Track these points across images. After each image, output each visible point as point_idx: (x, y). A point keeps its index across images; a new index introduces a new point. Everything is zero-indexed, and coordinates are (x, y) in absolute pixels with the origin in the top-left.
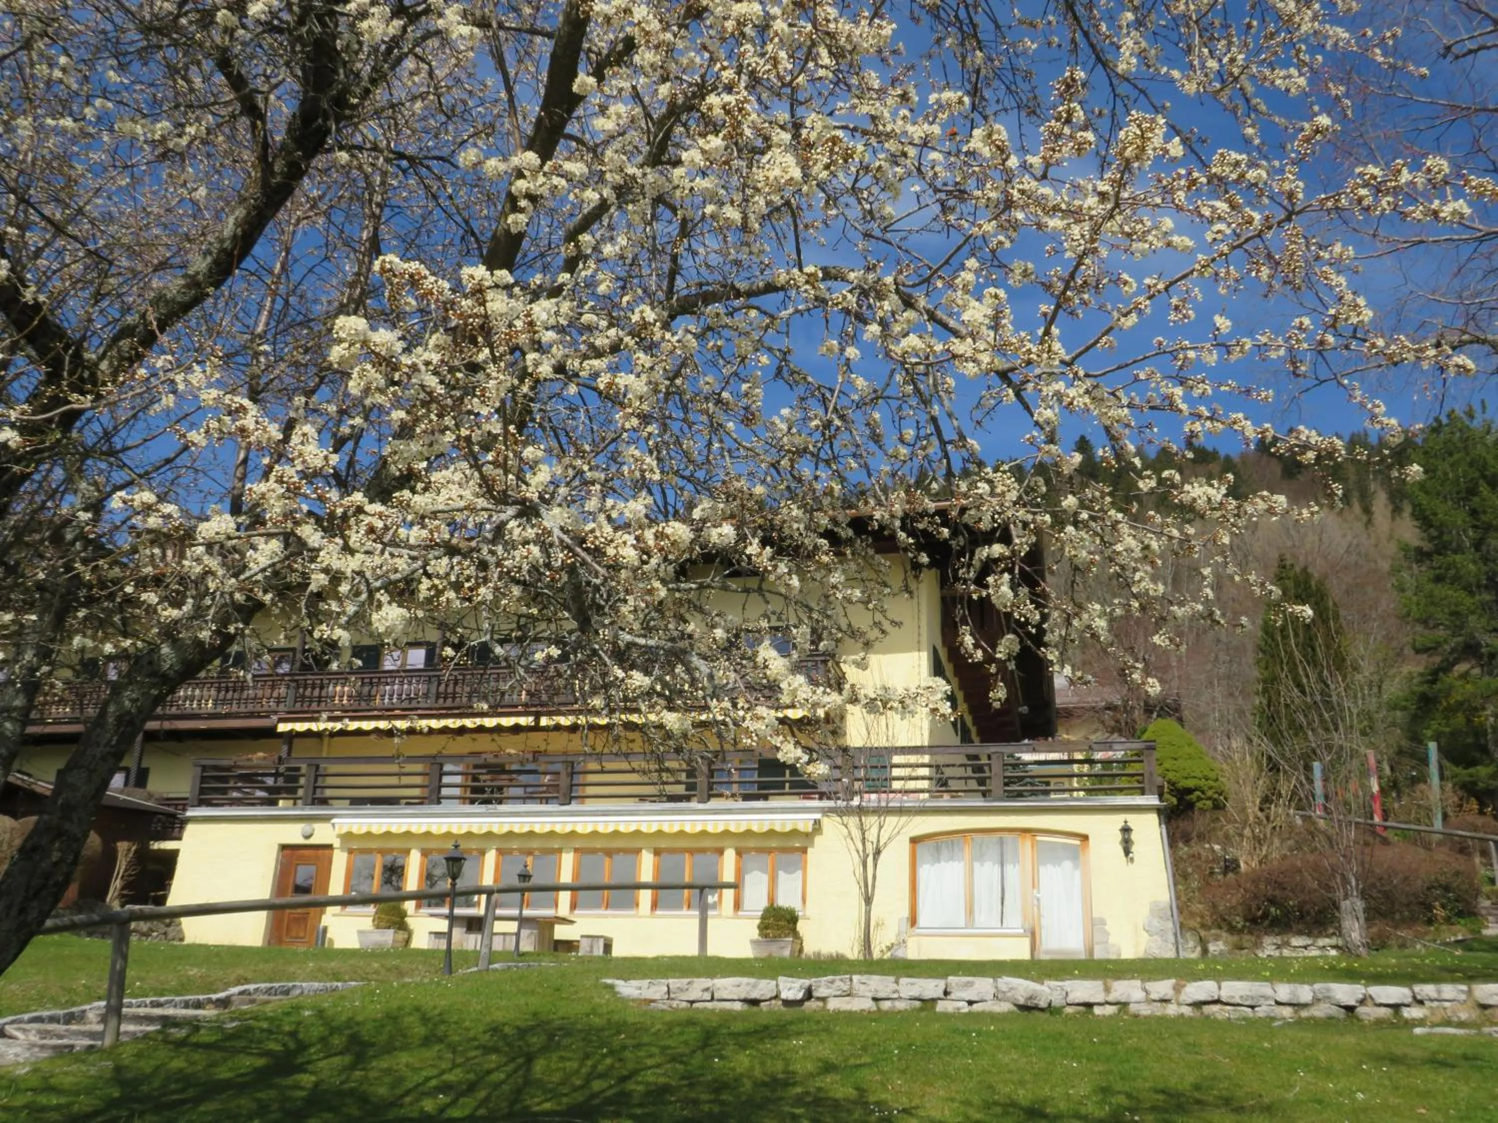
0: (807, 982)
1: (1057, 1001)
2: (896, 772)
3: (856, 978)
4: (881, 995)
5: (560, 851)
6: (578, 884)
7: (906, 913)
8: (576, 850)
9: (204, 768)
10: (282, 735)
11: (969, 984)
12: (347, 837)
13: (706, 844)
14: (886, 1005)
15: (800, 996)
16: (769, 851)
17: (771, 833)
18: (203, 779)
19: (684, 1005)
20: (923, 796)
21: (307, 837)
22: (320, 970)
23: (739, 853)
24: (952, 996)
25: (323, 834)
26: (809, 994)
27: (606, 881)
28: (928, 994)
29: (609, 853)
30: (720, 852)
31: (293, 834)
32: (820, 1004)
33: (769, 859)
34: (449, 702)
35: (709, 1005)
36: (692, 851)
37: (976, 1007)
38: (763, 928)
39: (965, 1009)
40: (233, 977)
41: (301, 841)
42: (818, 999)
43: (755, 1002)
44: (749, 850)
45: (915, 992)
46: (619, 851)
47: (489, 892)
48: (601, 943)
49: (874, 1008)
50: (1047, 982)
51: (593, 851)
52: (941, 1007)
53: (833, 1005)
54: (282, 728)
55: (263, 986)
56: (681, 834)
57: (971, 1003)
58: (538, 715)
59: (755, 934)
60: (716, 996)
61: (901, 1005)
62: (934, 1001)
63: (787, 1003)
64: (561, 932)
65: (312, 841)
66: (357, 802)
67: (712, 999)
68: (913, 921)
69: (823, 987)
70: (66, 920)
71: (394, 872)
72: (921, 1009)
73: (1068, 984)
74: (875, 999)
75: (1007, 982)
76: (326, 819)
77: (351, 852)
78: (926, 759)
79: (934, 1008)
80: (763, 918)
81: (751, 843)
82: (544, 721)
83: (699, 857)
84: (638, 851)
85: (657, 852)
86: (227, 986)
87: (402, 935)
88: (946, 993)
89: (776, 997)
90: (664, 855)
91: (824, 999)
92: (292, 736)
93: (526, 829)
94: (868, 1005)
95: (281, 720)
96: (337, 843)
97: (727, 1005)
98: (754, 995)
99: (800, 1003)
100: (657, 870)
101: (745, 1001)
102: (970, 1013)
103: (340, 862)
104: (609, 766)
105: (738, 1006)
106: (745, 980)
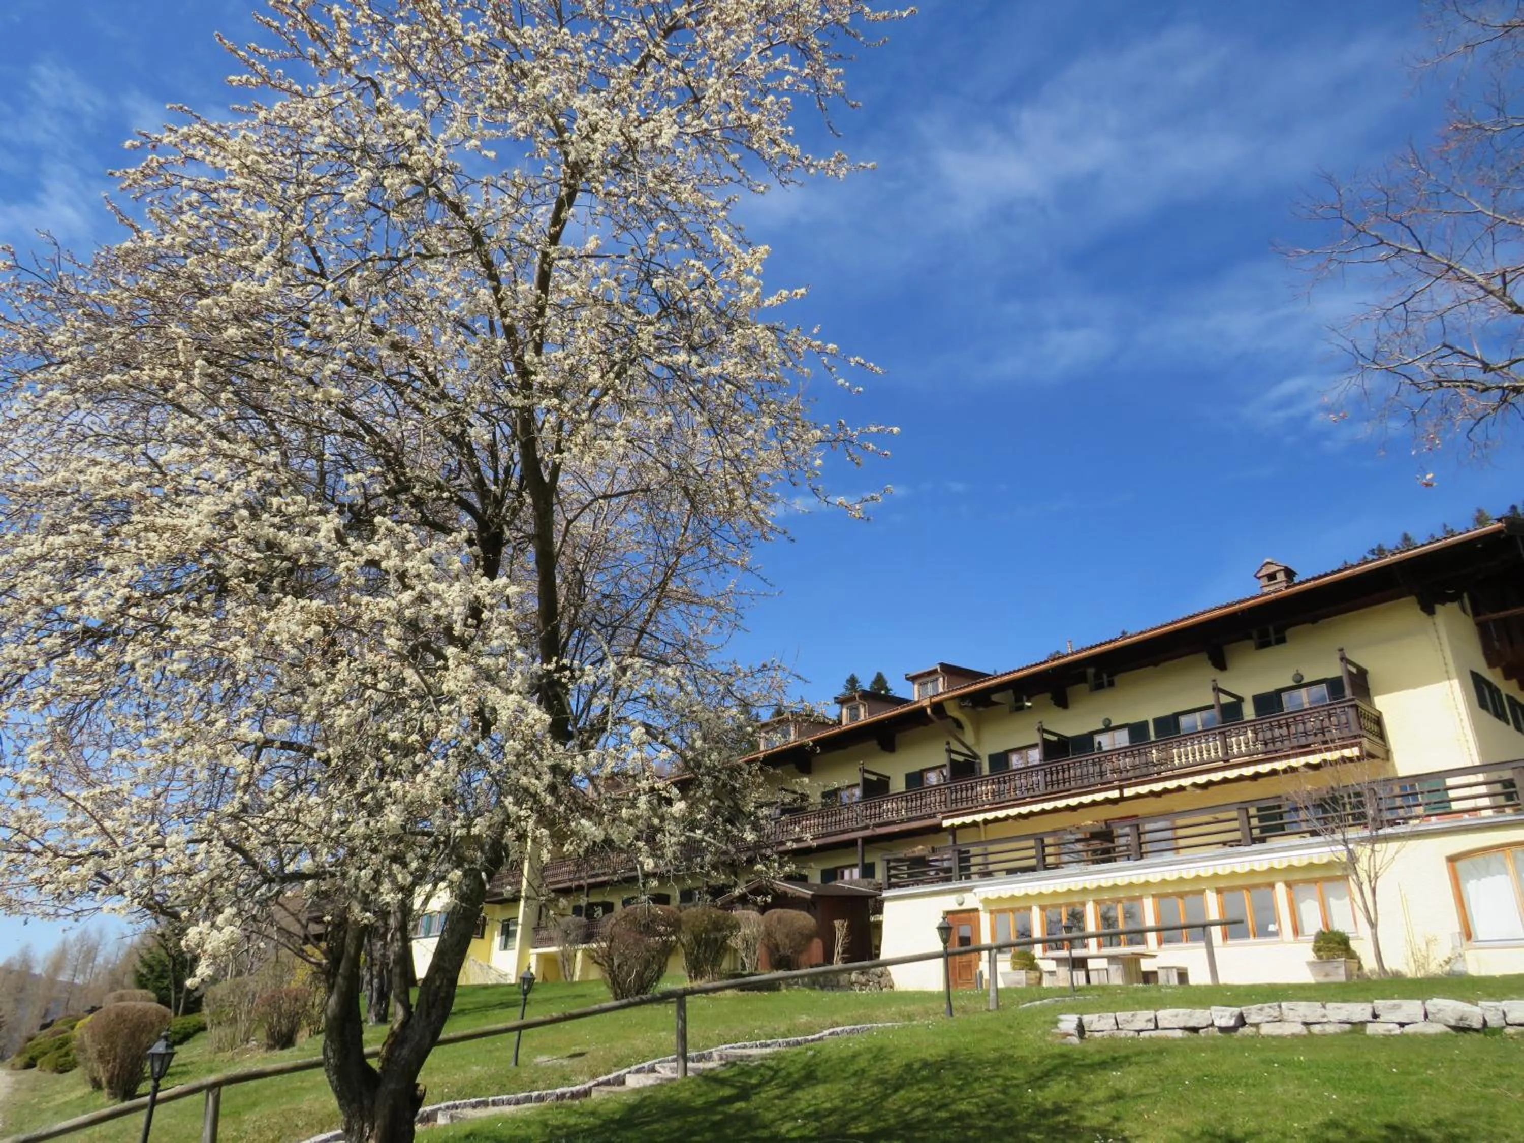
0: (1236, 1011)
1: (1494, 1021)
2: (1452, 794)
3: (1284, 1005)
4: (1310, 1019)
5: (1140, 898)
6: (1160, 925)
7: (1456, 926)
8: (1154, 896)
9: (888, 861)
10: (946, 829)
11: (1398, 1007)
12: (986, 901)
13: (1257, 880)
14: (1316, 1029)
15: (1232, 1023)
16: (1316, 881)
17: (1311, 866)
18: (889, 869)
19: (1131, 1034)
20: (1485, 813)
21: (961, 904)
22: (900, 1014)
23: (1289, 885)
24: (1381, 1019)
25: (971, 900)
26: (1241, 1021)
27: (1183, 921)
28: (1356, 1018)
29: (1181, 895)
30: (1272, 886)
31: (950, 903)
32: (1254, 1029)
33: (1315, 888)
34: (1055, 788)
35: (1154, 1034)
36: (1248, 888)
37: (1407, 1029)
38: (1317, 950)
39: (1397, 1030)
40: (829, 1021)
41: (957, 907)
42: (1252, 1025)
43: (1195, 1030)
44: (1297, 882)
45: (1343, 1017)
46: (1187, 893)
47: (990, 949)
48: (1175, 972)
49: (1305, 1032)
50: (1481, 1003)
51: (1167, 895)
52: (1371, 1029)
53: (1266, 1029)
54: (946, 823)
55: (848, 1028)
56: (1234, 874)
57: (1402, 1025)
58: (1121, 788)
59: (1311, 956)
60: (1160, 1025)
61: (1330, 1029)
62: (1363, 1023)
63: (1222, 1029)
64: (1146, 965)
65: (964, 907)
66: (1010, 871)
67: (1157, 1027)
68: (1468, 934)
69: (1254, 1014)
70: (637, 999)
71: (1077, 917)
72: (1351, 1032)
73: (1505, 1005)
74: (1306, 1024)
75: (1437, 1004)
76: (970, 889)
77: (991, 912)
78: (1481, 778)
79: (1364, 1030)
80: (1316, 941)
81: (1297, 876)
82: (1128, 792)
83: (1253, 891)
84: (1202, 892)
85: (1219, 891)
86: (823, 1028)
87: (1034, 975)
88: (1375, 1016)
89: (1212, 1025)
90: (1226, 893)
91: (1257, 1025)
92: (953, 829)
93: (1110, 883)
94: (1299, 1029)
95: (944, 818)
96: (980, 907)
97: (1169, 1033)
98: (1192, 1023)
99: (1234, 1029)
100: (1223, 908)
101: (1185, 1029)
102: (1402, 1035)
103: (985, 921)
104: (1180, 822)
105: (1179, 1034)
106: (1181, 1011)
